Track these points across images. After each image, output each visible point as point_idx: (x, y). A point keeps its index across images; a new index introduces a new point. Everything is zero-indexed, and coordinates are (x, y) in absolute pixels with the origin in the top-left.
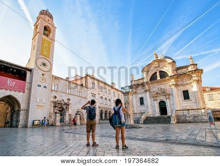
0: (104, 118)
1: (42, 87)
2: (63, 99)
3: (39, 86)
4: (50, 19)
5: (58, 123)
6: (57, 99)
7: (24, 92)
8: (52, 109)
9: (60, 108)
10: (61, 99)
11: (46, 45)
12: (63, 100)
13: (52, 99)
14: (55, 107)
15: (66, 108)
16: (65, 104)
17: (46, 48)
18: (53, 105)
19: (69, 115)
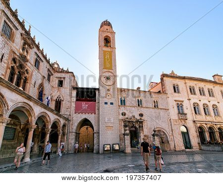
0: (208, 139)
1: (109, 103)
2: (134, 114)
3: (106, 103)
4: (108, 27)
5: (129, 150)
6: (126, 116)
7: (95, 114)
8: (123, 130)
9: (132, 127)
10: (131, 115)
11: (108, 56)
12: (134, 117)
13: (121, 117)
14: (125, 126)
15: (140, 127)
16: (137, 121)
17: (108, 60)
18: (123, 124)
19: (145, 136)
